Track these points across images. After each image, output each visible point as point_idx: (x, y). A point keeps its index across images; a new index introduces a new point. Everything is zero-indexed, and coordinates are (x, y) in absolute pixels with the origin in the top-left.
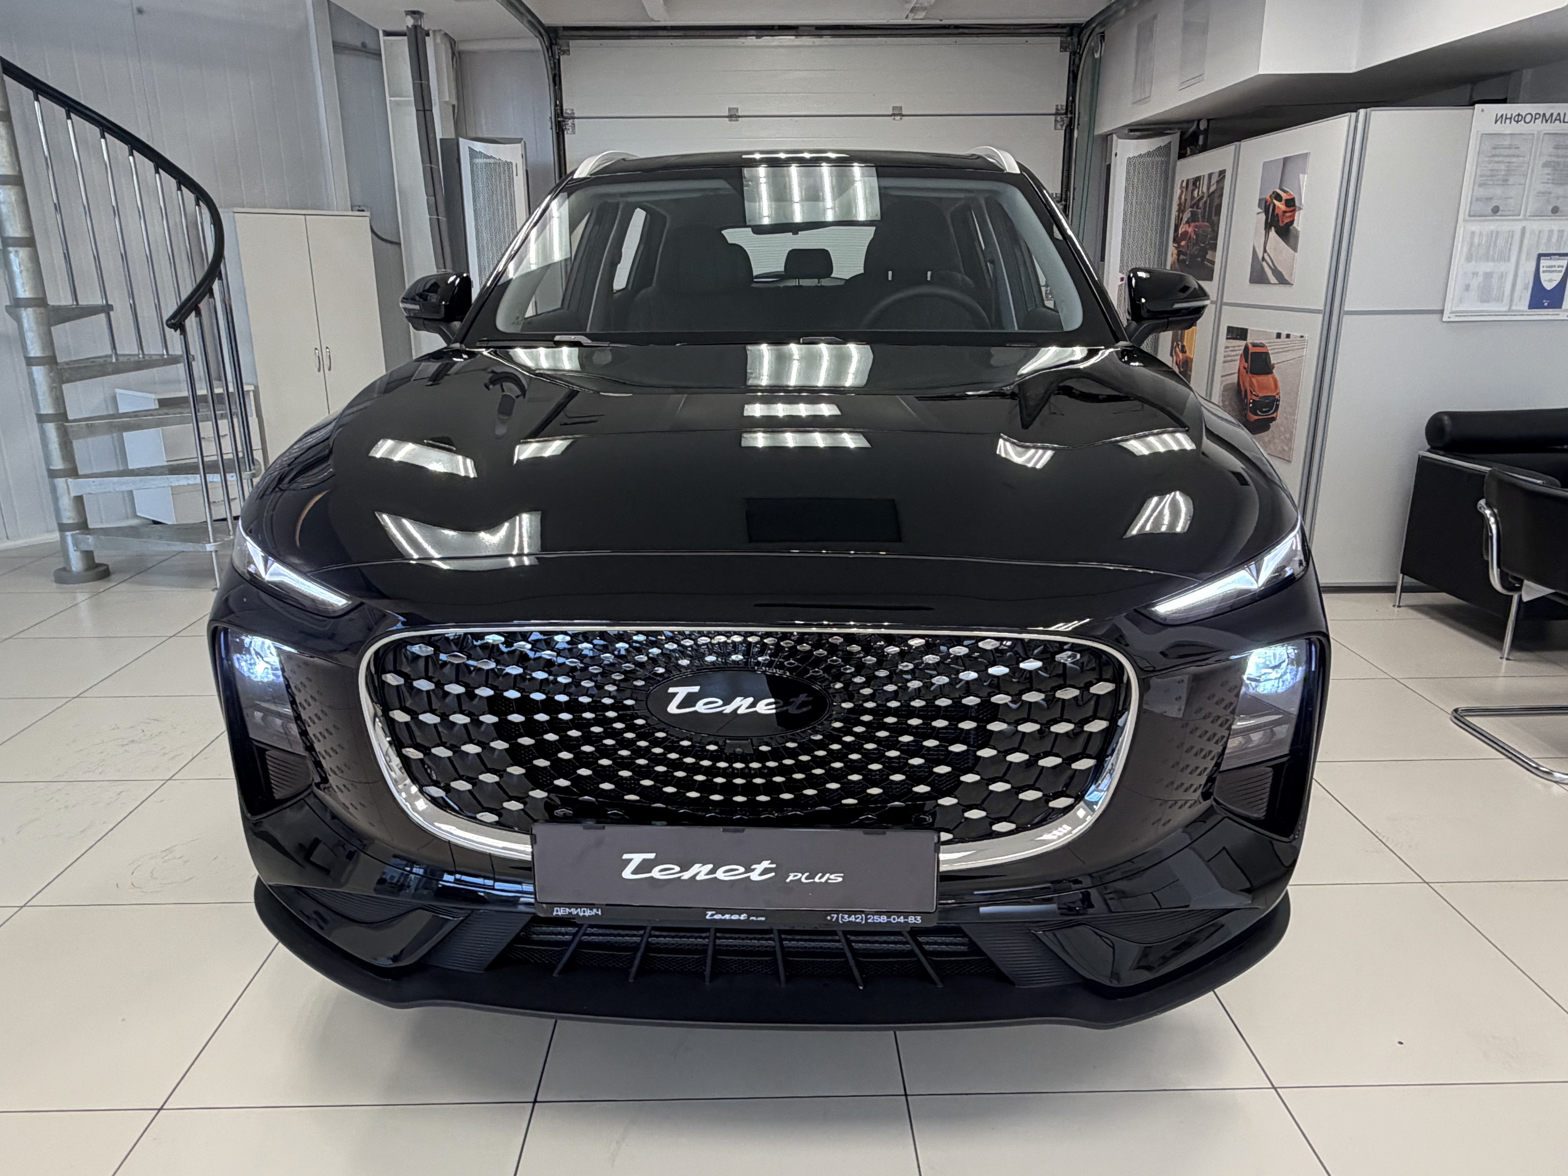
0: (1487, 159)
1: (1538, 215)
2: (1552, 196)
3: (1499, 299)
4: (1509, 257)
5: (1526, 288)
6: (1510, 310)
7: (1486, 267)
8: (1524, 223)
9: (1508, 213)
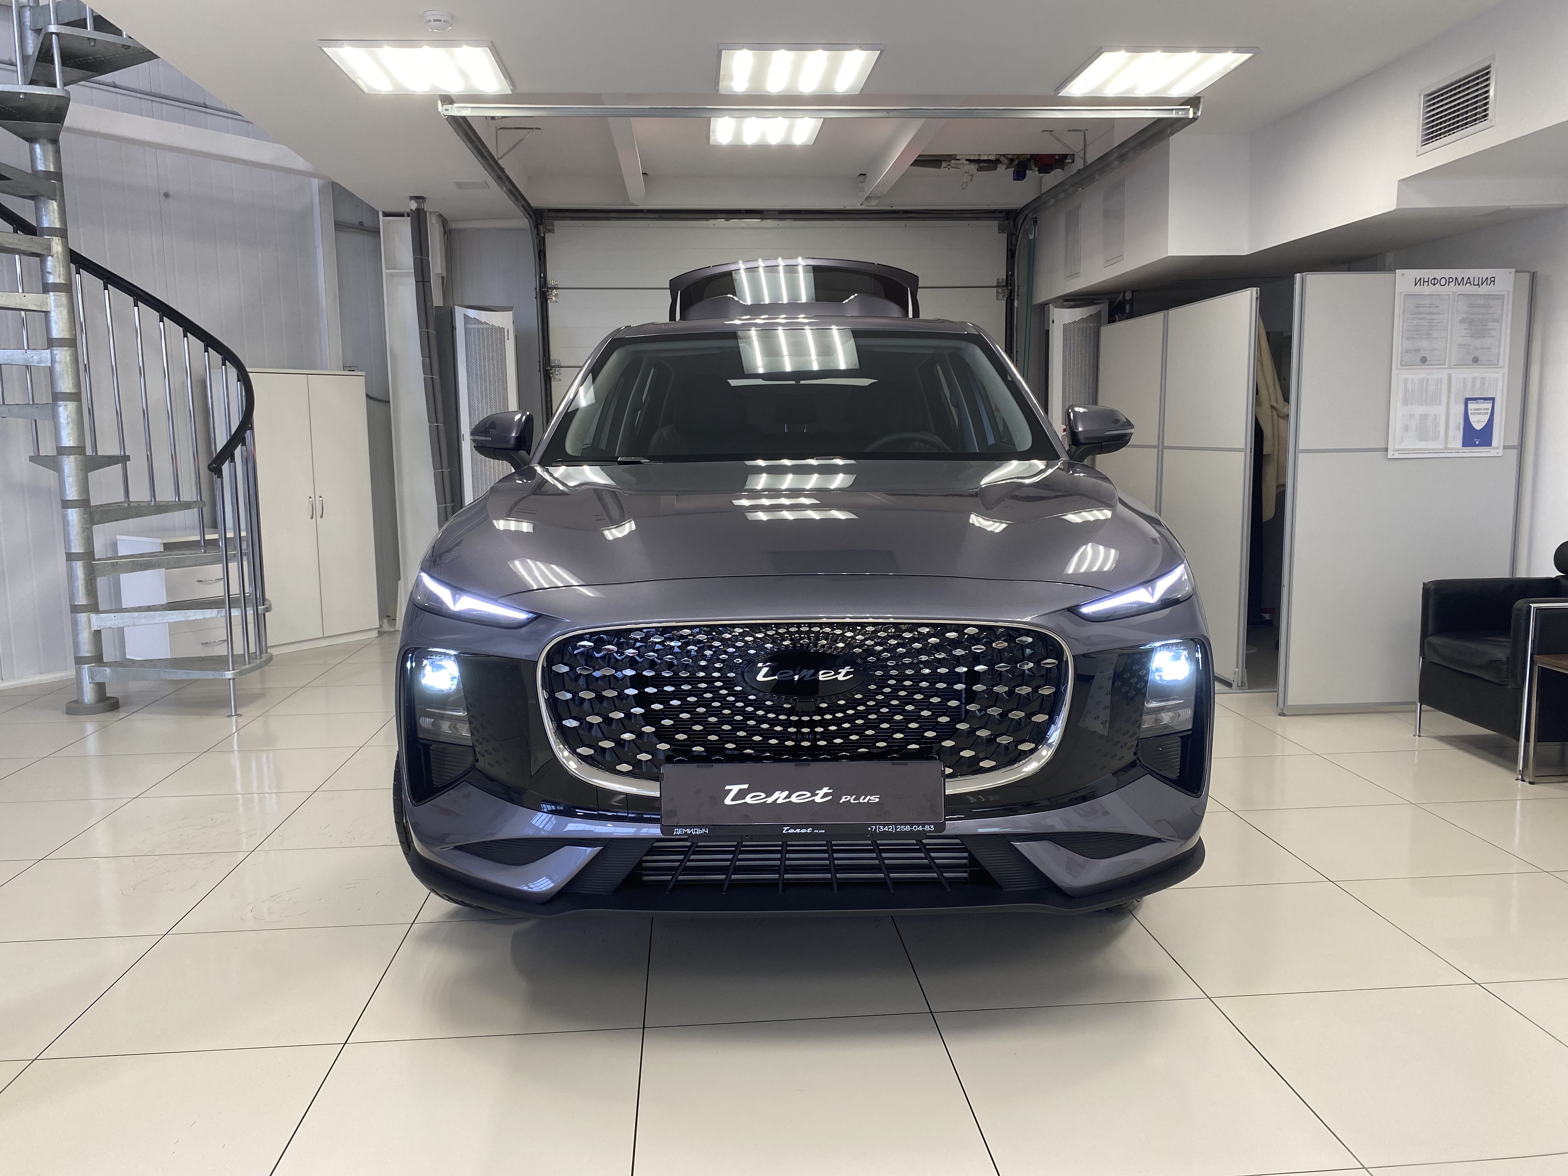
0: (1412, 316)
1: (1461, 364)
2: (1471, 347)
3: (1436, 438)
4: (1440, 401)
5: (1459, 429)
6: (1446, 448)
7: (1420, 410)
8: (1450, 371)
9: (1434, 363)
